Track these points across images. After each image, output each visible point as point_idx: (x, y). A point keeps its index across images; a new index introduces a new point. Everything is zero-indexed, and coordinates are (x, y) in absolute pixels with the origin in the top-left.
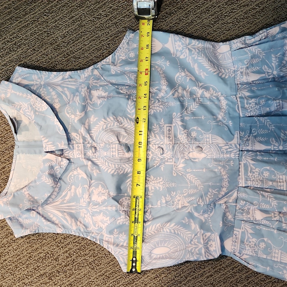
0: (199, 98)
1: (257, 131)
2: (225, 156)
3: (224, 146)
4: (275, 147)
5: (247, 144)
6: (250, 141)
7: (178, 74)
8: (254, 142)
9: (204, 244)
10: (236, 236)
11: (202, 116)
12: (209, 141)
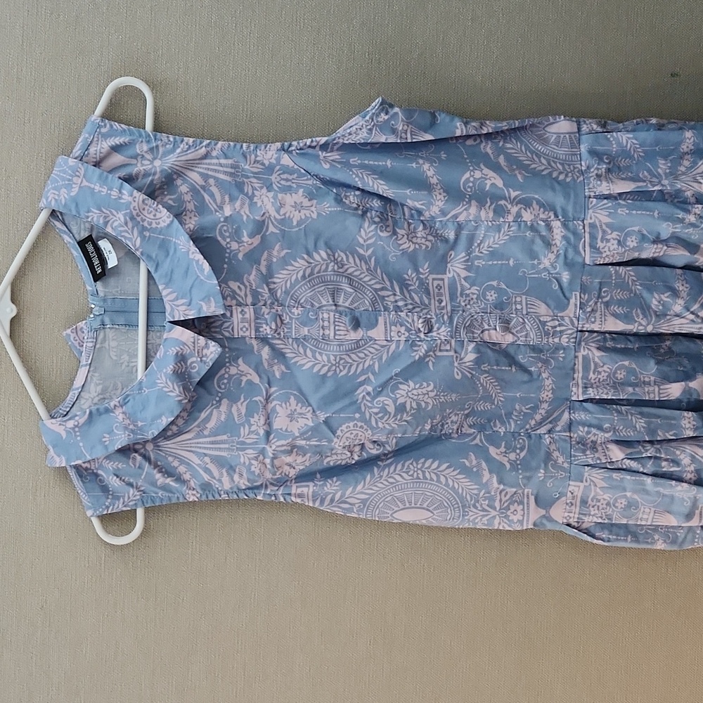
0: (511, 224)
1: (611, 293)
2: (550, 340)
3: (549, 321)
4: (641, 328)
5: (593, 320)
6: (599, 313)
8: (605, 315)
9: (500, 509)
10: (572, 493)
11: (508, 260)
12: (522, 308)
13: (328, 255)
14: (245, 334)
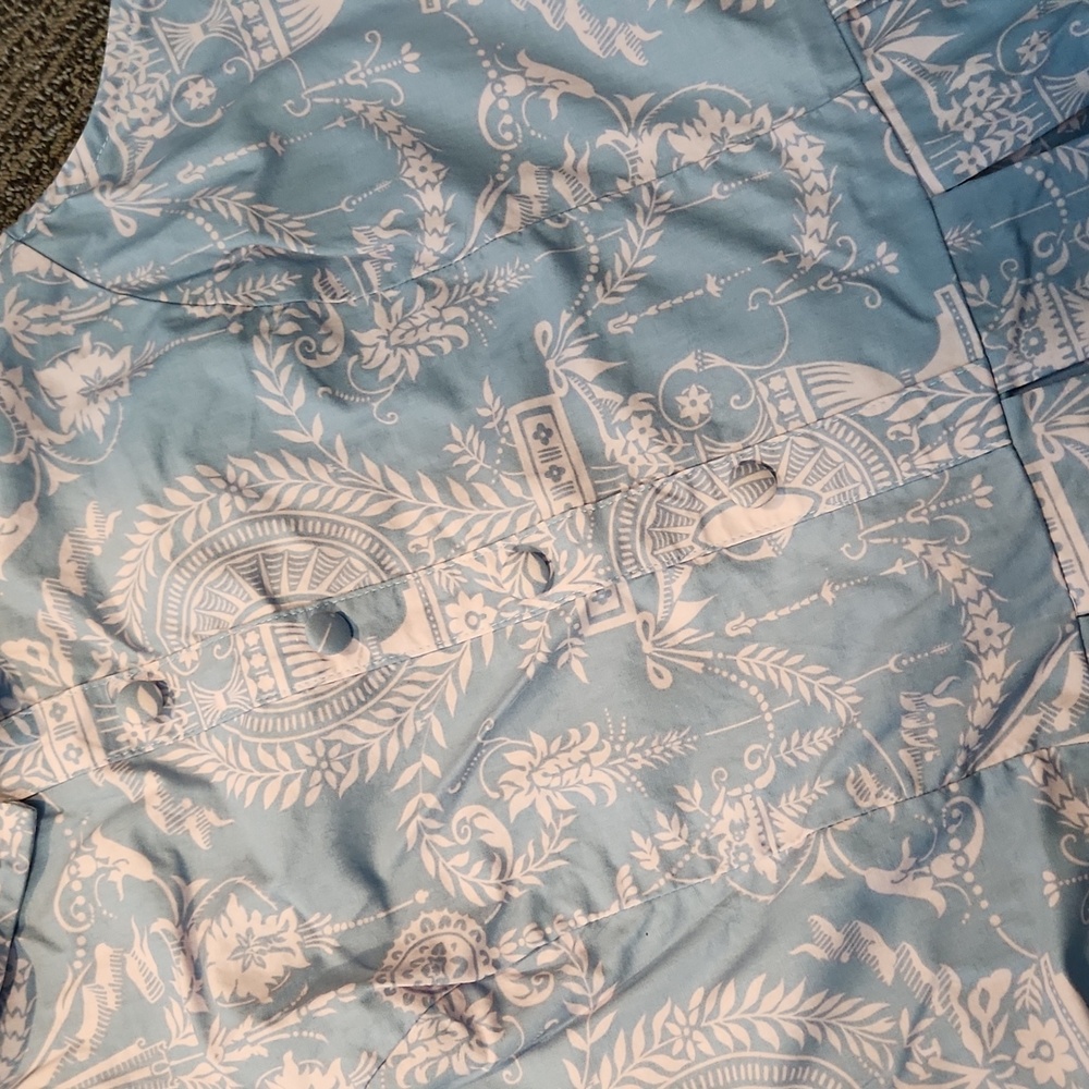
0: (656, 186)
1: (1068, 237)
2: (921, 461)
3: (895, 407)
5: (1034, 342)
6: (1046, 314)
7: (487, 98)
8: (1071, 312)
9: (987, 1056)
11: (703, 283)
12: (797, 407)
13: (204, 479)
14: (79, 767)
